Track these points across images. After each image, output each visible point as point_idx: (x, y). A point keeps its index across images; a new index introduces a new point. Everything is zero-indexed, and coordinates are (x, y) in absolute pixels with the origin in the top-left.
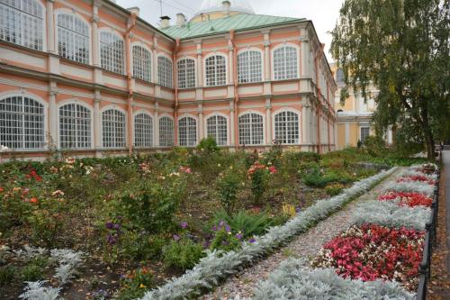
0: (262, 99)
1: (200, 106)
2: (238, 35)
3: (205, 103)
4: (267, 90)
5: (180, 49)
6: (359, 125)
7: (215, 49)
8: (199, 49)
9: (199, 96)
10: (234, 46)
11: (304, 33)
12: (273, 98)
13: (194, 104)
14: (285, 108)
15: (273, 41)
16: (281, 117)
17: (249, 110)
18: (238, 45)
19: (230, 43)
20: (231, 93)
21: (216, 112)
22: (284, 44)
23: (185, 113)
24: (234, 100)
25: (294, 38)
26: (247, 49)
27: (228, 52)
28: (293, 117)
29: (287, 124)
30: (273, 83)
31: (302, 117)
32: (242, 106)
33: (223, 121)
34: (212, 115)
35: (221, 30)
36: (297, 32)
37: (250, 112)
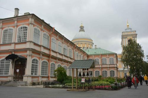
0: (107, 68)
2: (102, 55)
4: (108, 66)
7: (97, 57)
8: (93, 57)
11: (115, 55)
12: (109, 68)
14: (112, 70)
15: (109, 57)
18: (102, 57)
19: (100, 56)
20: (100, 66)
22: (111, 57)
24: (101, 68)
26: (104, 57)
27: (99, 58)
28: (113, 71)
29: (112, 73)
30: (109, 65)
31: (115, 71)
32: (103, 69)
33: (98, 72)
34: (96, 70)
35: (97, 53)
36: (114, 55)
37: (104, 70)
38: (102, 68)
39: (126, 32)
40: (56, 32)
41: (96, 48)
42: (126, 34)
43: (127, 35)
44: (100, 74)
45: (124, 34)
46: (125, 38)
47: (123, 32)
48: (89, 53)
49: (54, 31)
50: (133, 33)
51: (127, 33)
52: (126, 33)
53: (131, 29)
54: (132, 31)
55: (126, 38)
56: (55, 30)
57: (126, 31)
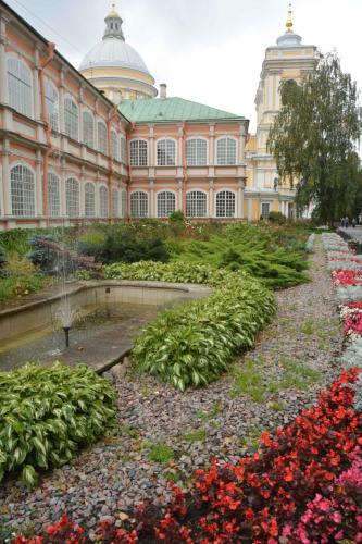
0: (207, 180)
1: (152, 183)
2: (190, 125)
3: (156, 181)
4: (211, 173)
5: (134, 131)
6: (260, 201)
7: (166, 134)
8: (152, 133)
9: (152, 174)
10: (184, 133)
11: (243, 128)
12: (216, 180)
13: (147, 180)
14: (225, 188)
15: (217, 133)
16: (221, 195)
17: (195, 188)
18: (187, 133)
19: (181, 130)
20: (180, 174)
21: (166, 188)
22: (226, 136)
23: (138, 188)
24: (183, 180)
25: (234, 132)
26: (195, 136)
27: (177, 138)
28: (231, 196)
29: (226, 201)
30: (216, 167)
31: (238, 196)
32: (189, 185)
33: (172, 196)
34: (162, 191)
35: (169, 116)
36: (238, 127)
37: (196, 190)
38: (187, 181)
39: (281, 49)
40: (60, 60)
41: (165, 98)
42: (280, 56)
43: (283, 63)
44: (179, 206)
45: (272, 57)
46: (275, 73)
47: (268, 50)
48: (133, 117)
49: (52, 55)
50: (304, 55)
51: (284, 53)
52: (280, 52)
53: (298, 38)
54: (303, 48)
55: (280, 73)
56: (56, 52)
57: (281, 45)
